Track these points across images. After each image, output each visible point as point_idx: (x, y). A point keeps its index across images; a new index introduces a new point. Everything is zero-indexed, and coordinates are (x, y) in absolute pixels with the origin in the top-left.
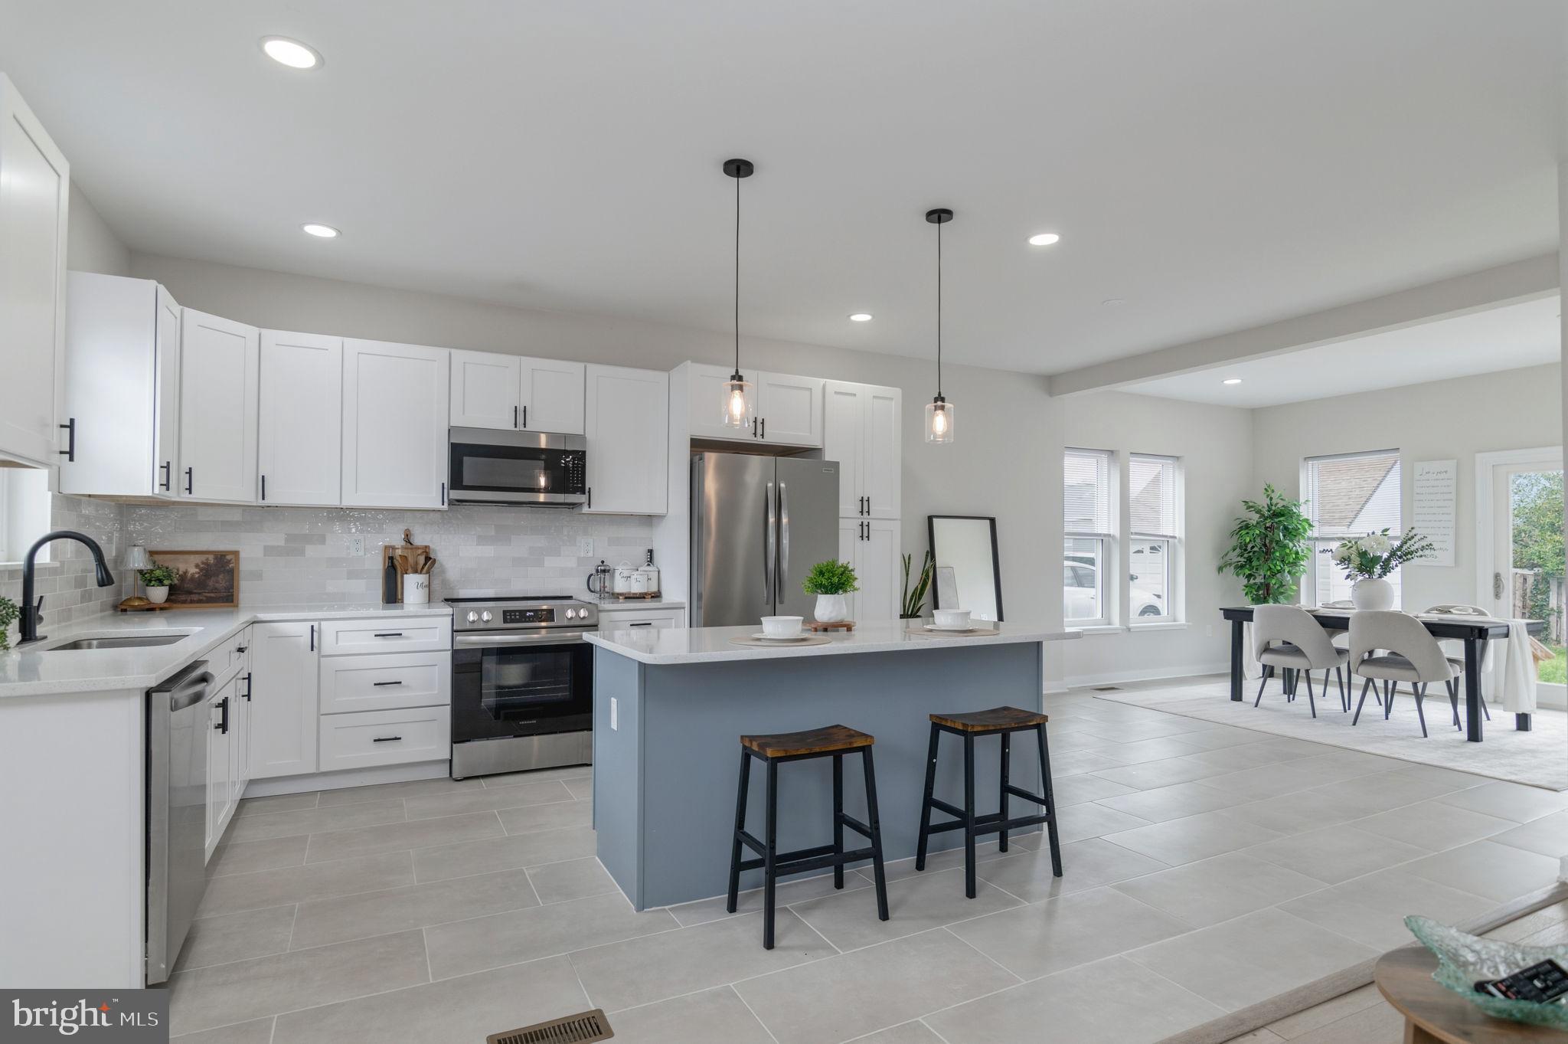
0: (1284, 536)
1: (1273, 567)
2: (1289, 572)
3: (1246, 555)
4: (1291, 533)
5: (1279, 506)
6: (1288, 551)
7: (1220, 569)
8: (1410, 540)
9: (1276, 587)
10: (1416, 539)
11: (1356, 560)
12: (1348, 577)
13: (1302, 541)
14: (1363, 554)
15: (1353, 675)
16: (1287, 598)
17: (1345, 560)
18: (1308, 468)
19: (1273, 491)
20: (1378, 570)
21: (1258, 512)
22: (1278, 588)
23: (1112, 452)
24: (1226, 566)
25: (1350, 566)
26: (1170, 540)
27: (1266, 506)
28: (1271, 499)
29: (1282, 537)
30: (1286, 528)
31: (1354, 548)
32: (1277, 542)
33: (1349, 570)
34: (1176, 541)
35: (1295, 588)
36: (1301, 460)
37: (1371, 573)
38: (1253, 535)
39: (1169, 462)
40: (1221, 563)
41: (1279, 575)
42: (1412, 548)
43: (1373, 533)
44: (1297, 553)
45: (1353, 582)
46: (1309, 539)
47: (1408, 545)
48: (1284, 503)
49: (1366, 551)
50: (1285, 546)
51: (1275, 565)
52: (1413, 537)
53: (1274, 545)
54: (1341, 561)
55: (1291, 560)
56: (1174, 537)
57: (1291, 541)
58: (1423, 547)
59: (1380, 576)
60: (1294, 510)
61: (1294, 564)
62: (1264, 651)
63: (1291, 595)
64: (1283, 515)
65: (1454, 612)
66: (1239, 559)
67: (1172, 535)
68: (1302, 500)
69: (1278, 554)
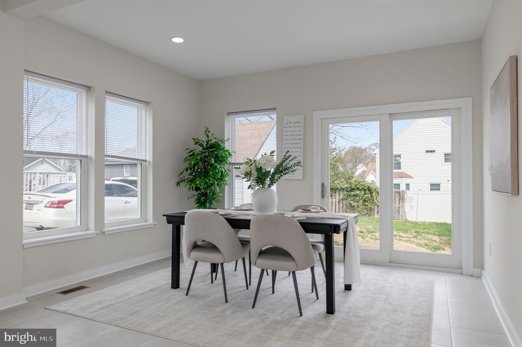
0: (215, 161)
1: (208, 181)
2: (217, 185)
3: (194, 174)
4: (220, 159)
5: (212, 142)
6: (217, 171)
7: (178, 184)
8: (287, 159)
9: (211, 194)
10: (290, 159)
11: (255, 173)
12: (249, 187)
13: (226, 165)
14: (259, 170)
15: (252, 267)
16: (216, 202)
17: (248, 174)
18: (229, 120)
19: (209, 132)
20: (268, 181)
21: (201, 145)
22: (212, 195)
23: (89, 88)
24: (182, 181)
25: (252, 178)
26: (143, 163)
27: (205, 141)
28: (208, 137)
29: (213, 162)
30: (217, 156)
31: (254, 165)
32: (212, 165)
33: (250, 182)
34: (147, 163)
35: (221, 195)
36: (226, 114)
37: (263, 183)
38: (197, 159)
39: (142, 105)
40: (177, 180)
41: (212, 187)
42: (288, 166)
43: (265, 154)
44: (222, 172)
45: (252, 191)
46: (230, 164)
47: (286, 163)
48: (216, 141)
49: (261, 167)
50: (216, 167)
51: (209, 180)
52: (289, 157)
53: (209, 167)
54: (245, 175)
55: (219, 177)
56: (145, 161)
57: (219, 164)
58: (295, 164)
59: (269, 186)
60: (221, 145)
61: (222, 179)
62: (193, 249)
63: (219, 199)
64: (214, 148)
65: (312, 210)
66: (190, 177)
67: (144, 159)
68: (226, 139)
69: (211, 173)
